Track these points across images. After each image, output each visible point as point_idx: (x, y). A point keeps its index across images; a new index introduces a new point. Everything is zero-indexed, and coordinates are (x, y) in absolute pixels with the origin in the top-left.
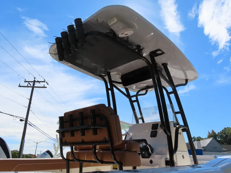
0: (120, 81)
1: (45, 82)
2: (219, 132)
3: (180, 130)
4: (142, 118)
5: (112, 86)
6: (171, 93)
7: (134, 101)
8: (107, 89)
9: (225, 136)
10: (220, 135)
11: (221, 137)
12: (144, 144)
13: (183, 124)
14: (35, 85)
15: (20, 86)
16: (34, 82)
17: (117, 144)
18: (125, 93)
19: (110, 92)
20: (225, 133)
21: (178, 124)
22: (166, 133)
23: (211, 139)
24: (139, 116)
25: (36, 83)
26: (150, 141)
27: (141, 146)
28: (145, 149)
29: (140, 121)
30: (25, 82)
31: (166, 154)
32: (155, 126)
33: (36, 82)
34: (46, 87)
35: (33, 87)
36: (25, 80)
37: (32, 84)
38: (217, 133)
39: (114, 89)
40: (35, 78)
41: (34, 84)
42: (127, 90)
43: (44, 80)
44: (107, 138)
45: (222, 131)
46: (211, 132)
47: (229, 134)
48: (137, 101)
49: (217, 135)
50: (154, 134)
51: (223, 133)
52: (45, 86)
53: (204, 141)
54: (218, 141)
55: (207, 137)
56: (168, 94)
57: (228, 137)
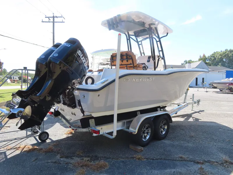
0: (134, 34)
1: (62, 17)
2: (209, 56)
3: (160, 59)
4: (144, 53)
5: (129, 37)
6: (158, 41)
7: (140, 44)
8: (127, 40)
9: (214, 59)
10: (209, 58)
11: (210, 59)
12: (144, 65)
13: (162, 56)
14: (55, 21)
15: (43, 22)
16: (54, 17)
17: (135, 65)
18: (136, 40)
19: (128, 41)
20: (214, 57)
21: (160, 56)
22: (153, 61)
23: (201, 61)
24: (142, 52)
26: (147, 64)
27: (143, 66)
28: (145, 67)
29: (143, 55)
30: (46, 17)
31: (153, 69)
32: (149, 57)
33: (55, 17)
34: (64, 22)
35: (54, 22)
36: (46, 16)
37: (52, 20)
38: (207, 56)
39: (130, 39)
40: (53, 14)
42: (137, 39)
43: (62, 15)
44: (132, 63)
45: (212, 55)
46: (202, 56)
47: (217, 57)
48: (141, 44)
49: (207, 59)
50: (149, 61)
51: (212, 56)
53: (195, 63)
54: (206, 63)
55: (198, 60)
56: (157, 42)
57: (215, 60)
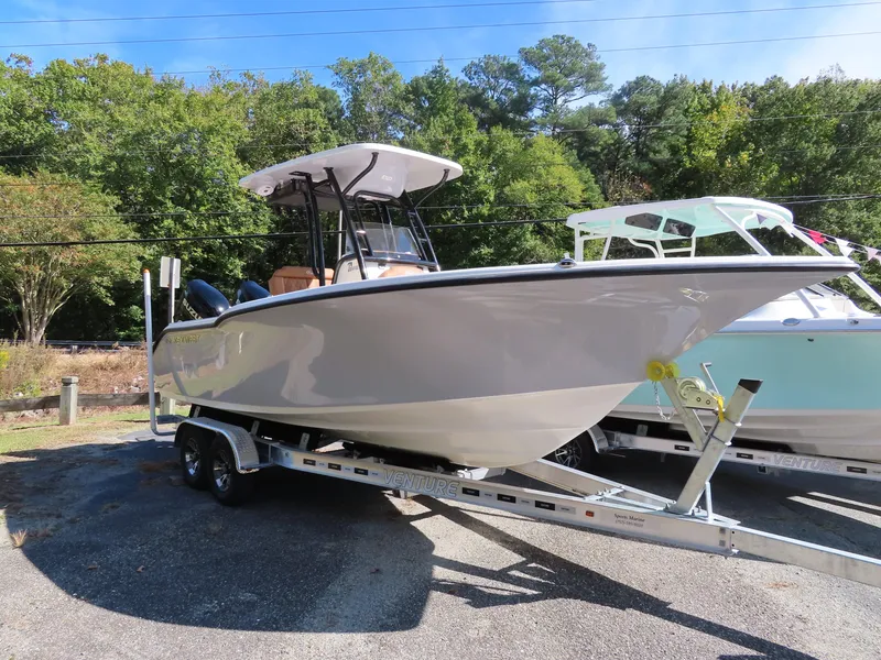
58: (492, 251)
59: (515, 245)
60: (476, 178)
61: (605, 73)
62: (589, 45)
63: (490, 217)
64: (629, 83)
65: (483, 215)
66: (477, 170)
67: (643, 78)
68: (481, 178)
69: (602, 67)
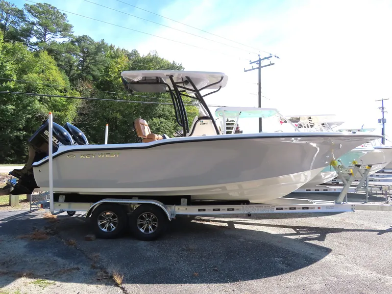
14: (262, 65)
15: (246, 71)
16: (260, 60)
25: (262, 61)
30: (250, 63)
34: (274, 64)
35: (259, 68)
40: (259, 56)
41: (260, 64)
43: (271, 54)
52: (272, 63)
58: (14, 107)
59: (29, 106)
60: (5, 67)
61: (73, 30)
62: (64, 14)
63: (15, 89)
64: (79, 37)
65: (10, 88)
66: (5, 62)
67: (86, 36)
68: (8, 68)
69: (71, 27)
